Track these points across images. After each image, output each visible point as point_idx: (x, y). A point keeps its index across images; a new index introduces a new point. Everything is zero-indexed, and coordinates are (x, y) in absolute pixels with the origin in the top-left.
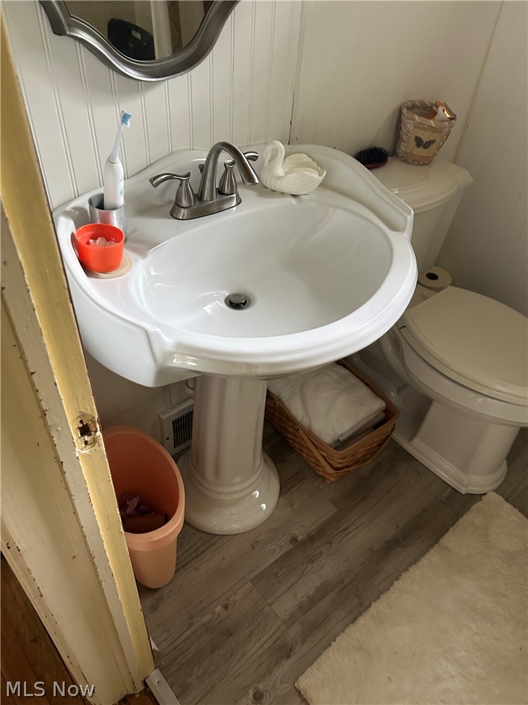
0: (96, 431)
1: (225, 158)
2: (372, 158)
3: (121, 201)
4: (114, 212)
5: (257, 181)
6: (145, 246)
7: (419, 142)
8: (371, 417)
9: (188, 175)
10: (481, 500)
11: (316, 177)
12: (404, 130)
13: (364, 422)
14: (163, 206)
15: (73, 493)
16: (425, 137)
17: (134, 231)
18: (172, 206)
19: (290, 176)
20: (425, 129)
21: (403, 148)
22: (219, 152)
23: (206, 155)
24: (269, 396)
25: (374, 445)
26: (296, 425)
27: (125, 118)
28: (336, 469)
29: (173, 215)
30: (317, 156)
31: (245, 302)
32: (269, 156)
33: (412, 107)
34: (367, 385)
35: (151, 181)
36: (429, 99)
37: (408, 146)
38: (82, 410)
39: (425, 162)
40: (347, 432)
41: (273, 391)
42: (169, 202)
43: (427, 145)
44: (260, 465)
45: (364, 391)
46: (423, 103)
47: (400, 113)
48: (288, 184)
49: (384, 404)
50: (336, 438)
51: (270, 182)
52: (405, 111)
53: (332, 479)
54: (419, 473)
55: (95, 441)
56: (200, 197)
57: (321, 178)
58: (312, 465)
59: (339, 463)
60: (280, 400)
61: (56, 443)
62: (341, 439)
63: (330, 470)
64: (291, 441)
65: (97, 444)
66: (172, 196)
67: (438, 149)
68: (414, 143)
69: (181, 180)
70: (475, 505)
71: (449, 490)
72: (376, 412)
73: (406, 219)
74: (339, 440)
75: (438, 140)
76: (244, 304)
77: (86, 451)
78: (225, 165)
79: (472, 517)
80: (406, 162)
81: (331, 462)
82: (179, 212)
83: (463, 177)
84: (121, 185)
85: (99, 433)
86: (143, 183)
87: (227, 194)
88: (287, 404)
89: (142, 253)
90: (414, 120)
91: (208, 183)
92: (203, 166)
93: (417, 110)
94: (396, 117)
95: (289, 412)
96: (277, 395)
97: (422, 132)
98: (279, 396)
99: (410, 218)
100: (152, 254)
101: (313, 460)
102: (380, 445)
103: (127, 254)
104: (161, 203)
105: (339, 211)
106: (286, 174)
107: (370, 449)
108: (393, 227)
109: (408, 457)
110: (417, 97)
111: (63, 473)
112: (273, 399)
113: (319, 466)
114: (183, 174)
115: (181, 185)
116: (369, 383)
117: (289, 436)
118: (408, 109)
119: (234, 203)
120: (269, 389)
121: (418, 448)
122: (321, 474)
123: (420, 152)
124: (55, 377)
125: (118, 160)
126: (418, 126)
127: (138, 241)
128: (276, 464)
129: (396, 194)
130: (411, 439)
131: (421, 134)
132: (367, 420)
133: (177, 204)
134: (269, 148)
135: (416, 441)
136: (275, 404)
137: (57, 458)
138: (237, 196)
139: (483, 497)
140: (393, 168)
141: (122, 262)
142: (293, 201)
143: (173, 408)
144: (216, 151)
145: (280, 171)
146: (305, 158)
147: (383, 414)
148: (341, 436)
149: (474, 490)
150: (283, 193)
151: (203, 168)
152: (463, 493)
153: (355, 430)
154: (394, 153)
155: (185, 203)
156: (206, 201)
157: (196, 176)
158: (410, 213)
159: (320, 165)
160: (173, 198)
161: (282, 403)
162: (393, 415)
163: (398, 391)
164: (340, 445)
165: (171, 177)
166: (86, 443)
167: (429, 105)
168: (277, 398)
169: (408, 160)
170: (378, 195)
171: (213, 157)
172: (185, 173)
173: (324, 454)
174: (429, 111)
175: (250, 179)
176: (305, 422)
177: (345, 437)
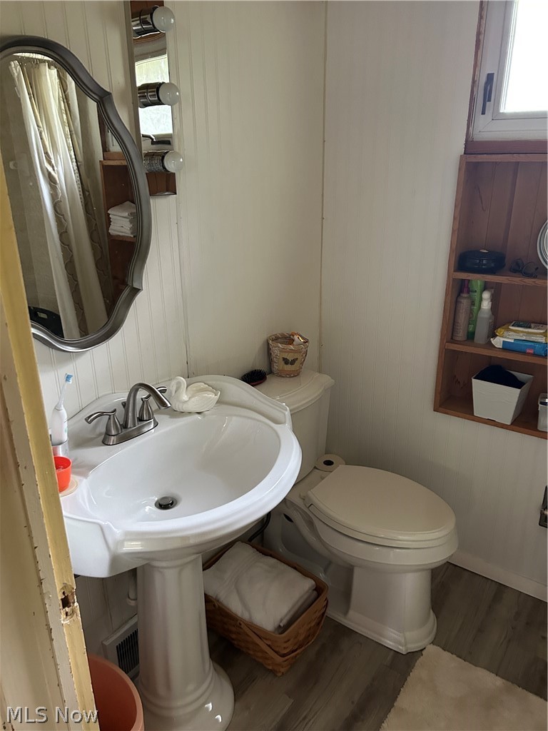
0: (74, 603)
1: (142, 394)
2: (254, 378)
3: (65, 438)
4: (60, 446)
5: (169, 405)
6: (86, 468)
7: (286, 361)
8: (305, 597)
9: (115, 411)
10: (422, 655)
11: (213, 397)
12: (273, 355)
13: (299, 604)
14: (95, 438)
15: (58, 662)
16: (290, 357)
17: (76, 459)
18: (103, 436)
19: (193, 399)
20: (289, 352)
21: (275, 367)
22: (137, 390)
23: (127, 395)
24: (208, 599)
25: (313, 624)
26: (237, 620)
27: (68, 378)
28: (283, 656)
29: (105, 443)
30: (210, 383)
31: (173, 502)
32: (174, 388)
33: (276, 339)
34: (295, 568)
35: (86, 420)
36: (286, 332)
37: (279, 365)
38: (65, 582)
39: (295, 374)
40: (286, 615)
41: (210, 593)
42: (100, 434)
43: (293, 362)
44: (210, 669)
45: (294, 574)
46: (282, 335)
47: (268, 344)
48: (193, 405)
49: (314, 583)
50: (276, 625)
51: (177, 406)
52: (270, 342)
53: (283, 670)
54: (361, 644)
55: (73, 612)
56: (125, 426)
57: (217, 397)
58: (260, 660)
59: (285, 648)
60: (218, 601)
61: (48, 609)
62: (282, 625)
63: (279, 659)
64: (236, 642)
65: (75, 615)
66: (102, 429)
67: (302, 364)
68: (283, 363)
69: (110, 415)
70: (418, 661)
71: (392, 653)
72: (307, 592)
73: (285, 414)
74: (280, 626)
75: (300, 358)
76: (172, 504)
77: (67, 622)
78: (142, 399)
79: (418, 672)
80: (281, 376)
81: (277, 649)
82: (109, 440)
83: (326, 380)
84: (65, 425)
85: (76, 604)
86: (80, 421)
87: (146, 420)
88: (225, 603)
89: (85, 475)
90: (279, 347)
91: (130, 414)
92: (125, 402)
93: (280, 340)
94: (266, 347)
95: (228, 609)
96: (214, 597)
97: (286, 354)
98: (217, 596)
99: (288, 413)
100: (92, 474)
101: (260, 654)
102: (318, 624)
103: (74, 478)
104: (93, 436)
105: (234, 418)
106: (190, 398)
107: (310, 629)
108: (277, 422)
109: (348, 632)
110: (278, 332)
111: (52, 640)
112: (212, 601)
113: (267, 659)
114: (111, 411)
115: (109, 419)
116: (297, 567)
117: (234, 636)
118: (273, 341)
119: (152, 426)
120: (207, 593)
121: (355, 620)
122: (270, 668)
123: (288, 367)
124: (50, 549)
125: (62, 408)
126: (282, 351)
127: (79, 466)
128: (226, 671)
129: (278, 400)
130: (346, 613)
131: (285, 356)
132: (302, 601)
133: (108, 434)
134: (174, 383)
135: (351, 613)
136: (214, 606)
137: (48, 625)
138: (154, 420)
139: (424, 652)
140: (272, 382)
141: (70, 484)
142: (199, 417)
143: (115, 632)
144: (134, 390)
145: (185, 397)
146: (202, 385)
147: (315, 593)
148: (281, 621)
149: (413, 647)
150: (190, 413)
151: (125, 405)
152: (404, 653)
153: (292, 613)
154: (271, 372)
155: (113, 433)
156: (130, 428)
157: (121, 410)
158: (286, 410)
159: (215, 389)
160: (104, 430)
161: (221, 603)
162: (323, 591)
163: (325, 571)
164: (282, 629)
165: (102, 414)
166: (67, 614)
167: (288, 335)
168: (215, 599)
169: (281, 375)
170: (260, 401)
171: (132, 395)
172: (112, 410)
173: (269, 643)
174: (288, 340)
175: (164, 404)
176: (246, 616)
177: (284, 622)
